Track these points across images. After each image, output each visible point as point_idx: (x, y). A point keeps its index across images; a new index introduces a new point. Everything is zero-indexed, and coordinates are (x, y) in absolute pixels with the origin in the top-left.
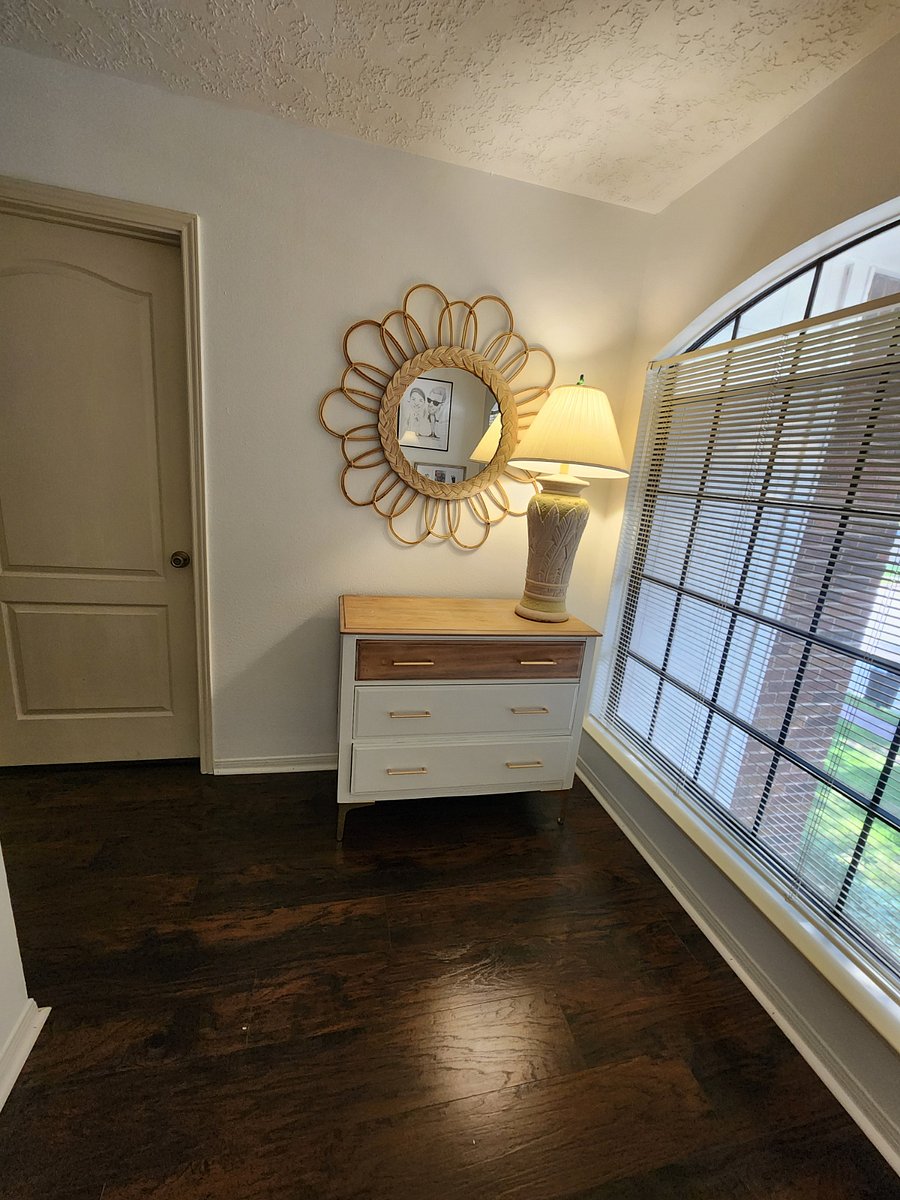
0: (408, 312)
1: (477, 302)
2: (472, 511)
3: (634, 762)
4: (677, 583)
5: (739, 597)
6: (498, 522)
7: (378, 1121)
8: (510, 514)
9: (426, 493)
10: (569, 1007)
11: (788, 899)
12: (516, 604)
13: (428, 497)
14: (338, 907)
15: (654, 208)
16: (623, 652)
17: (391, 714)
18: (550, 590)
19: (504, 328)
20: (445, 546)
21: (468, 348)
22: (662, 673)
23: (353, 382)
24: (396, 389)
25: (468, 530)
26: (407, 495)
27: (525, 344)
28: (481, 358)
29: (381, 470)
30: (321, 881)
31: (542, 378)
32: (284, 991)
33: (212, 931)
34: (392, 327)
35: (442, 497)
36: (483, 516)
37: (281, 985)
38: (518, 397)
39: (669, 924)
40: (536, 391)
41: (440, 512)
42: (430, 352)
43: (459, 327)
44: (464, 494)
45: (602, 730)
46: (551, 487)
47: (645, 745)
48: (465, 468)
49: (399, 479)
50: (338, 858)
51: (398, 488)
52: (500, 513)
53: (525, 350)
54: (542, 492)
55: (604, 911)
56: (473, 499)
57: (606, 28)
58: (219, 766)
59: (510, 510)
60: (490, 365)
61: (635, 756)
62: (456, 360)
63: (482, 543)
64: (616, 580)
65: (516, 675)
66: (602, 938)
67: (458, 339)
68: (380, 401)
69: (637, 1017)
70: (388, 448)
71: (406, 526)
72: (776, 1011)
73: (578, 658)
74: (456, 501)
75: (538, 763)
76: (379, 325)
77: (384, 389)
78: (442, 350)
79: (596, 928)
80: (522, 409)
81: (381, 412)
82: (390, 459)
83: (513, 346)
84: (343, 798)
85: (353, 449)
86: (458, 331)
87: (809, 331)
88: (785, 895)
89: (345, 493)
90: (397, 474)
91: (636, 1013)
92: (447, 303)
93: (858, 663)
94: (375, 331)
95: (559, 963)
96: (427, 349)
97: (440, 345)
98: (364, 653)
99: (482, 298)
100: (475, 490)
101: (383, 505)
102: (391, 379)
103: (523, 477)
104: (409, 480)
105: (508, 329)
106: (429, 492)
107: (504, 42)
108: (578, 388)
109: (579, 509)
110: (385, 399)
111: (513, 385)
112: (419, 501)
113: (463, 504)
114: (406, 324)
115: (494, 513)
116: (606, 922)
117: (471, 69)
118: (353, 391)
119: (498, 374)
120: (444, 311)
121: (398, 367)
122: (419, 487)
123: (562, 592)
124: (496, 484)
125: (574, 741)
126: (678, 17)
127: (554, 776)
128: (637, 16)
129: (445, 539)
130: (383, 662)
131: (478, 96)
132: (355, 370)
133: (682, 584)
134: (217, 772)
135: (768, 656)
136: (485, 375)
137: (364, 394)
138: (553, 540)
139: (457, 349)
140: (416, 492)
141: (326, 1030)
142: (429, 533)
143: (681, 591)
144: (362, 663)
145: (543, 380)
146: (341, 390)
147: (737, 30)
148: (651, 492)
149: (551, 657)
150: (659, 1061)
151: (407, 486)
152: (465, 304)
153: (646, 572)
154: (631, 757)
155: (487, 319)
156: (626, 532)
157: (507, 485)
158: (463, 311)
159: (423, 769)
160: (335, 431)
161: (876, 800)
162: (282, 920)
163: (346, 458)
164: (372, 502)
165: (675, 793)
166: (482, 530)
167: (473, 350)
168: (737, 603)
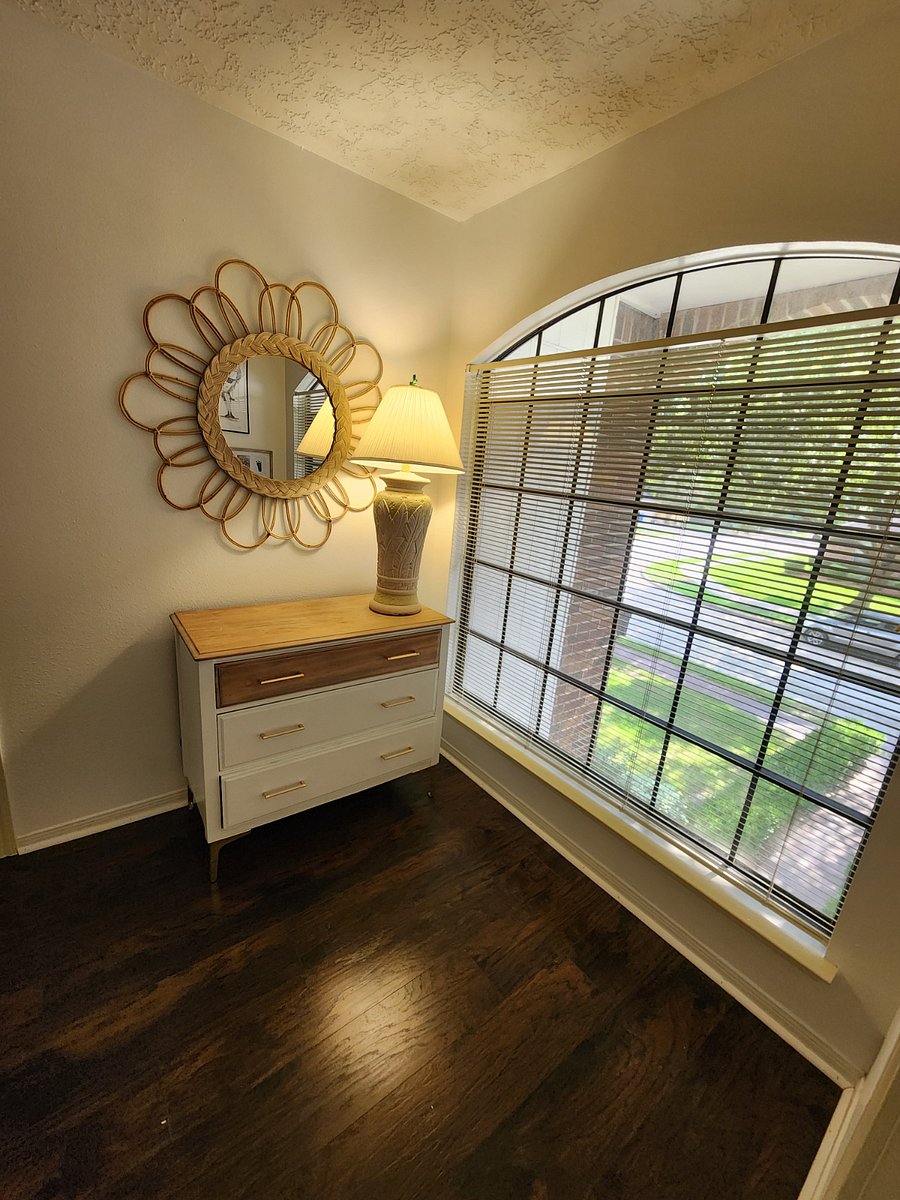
0: (222, 289)
1: (299, 287)
2: (313, 510)
3: (487, 728)
4: (508, 567)
5: (561, 577)
6: (338, 520)
7: (339, 1137)
8: (352, 510)
9: (262, 492)
10: (478, 956)
11: (622, 810)
12: (370, 599)
13: (263, 497)
14: (235, 951)
15: (459, 216)
16: (464, 630)
17: (262, 736)
18: (404, 585)
19: (329, 318)
20: (286, 547)
21: (293, 336)
22: (502, 646)
23: (159, 365)
24: (215, 377)
25: (309, 529)
26: (240, 495)
27: (351, 335)
28: (308, 348)
29: (204, 470)
30: (205, 933)
31: (370, 372)
32: (199, 1063)
33: (81, 1037)
34: (203, 304)
35: (280, 495)
36: (323, 514)
37: (194, 1058)
38: (349, 391)
39: (535, 856)
40: (365, 385)
41: (277, 513)
42: (252, 337)
43: (281, 312)
44: (303, 491)
45: (454, 704)
46: (394, 485)
47: (492, 711)
48: (271, 453)
49: (228, 477)
50: (216, 900)
51: (227, 489)
52: (341, 510)
53: (352, 342)
54: (387, 490)
55: (484, 863)
56: (312, 496)
57: (434, 44)
58: (24, 843)
59: (351, 506)
60: (318, 356)
61: (486, 721)
62: (281, 349)
63: (324, 543)
64: (453, 567)
65: (383, 671)
66: (489, 886)
67: (281, 324)
68: (197, 392)
69: (530, 940)
70: (212, 443)
71: (242, 529)
72: (620, 895)
73: (437, 646)
74: (295, 499)
75: (410, 748)
76: (188, 302)
77: (201, 377)
78: (266, 336)
79: (483, 880)
80: (354, 403)
81: (200, 402)
82: (216, 456)
83: (339, 337)
84: (213, 835)
85: (168, 445)
86: (281, 318)
87: (598, 358)
88: (618, 807)
89: (164, 497)
90: (226, 472)
91: (528, 938)
92: (266, 285)
93: (633, 616)
94: (183, 310)
95: (461, 922)
96: (247, 333)
97: (262, 331)
98: (224, 678)
99: (304, 284)
100: (314, 487)
101: (213, 507)
102: (208, 365)
103: (360, 472)
104: (241, 478)
105: (333, 320)
106: (265, 491)
107: (329, 21)
108: (411, 388)
109: (425, 505)
110: (203, 387)
111: (344, 377)
112: (253, 501)
113: (302, 502)
114: (221, 305)
115: (335, 510)
116: (488, 872)
117: (289, 35)
118: (161, 377)
119: (327, 366)
120: (263, 294)
121: (216, 352)
122: (252, 485)
123: (414, 584)
124: (335, 480)
125: (437, 721)
126: (498, 57)
127: (423, 757)
128: (462, 42)
129: (287, 541)
130: (248, 684)
131: (296, 65)
132: (162, 352)
133: (511, 567)
134: (22, 851)
135: (567, 615)
136: (314, 368)
137: (176, 381)
138: (403, 536)
139: (282, 337)
140: (250, 492)
141: (261, 1080)
142: (269, 534)
143: (511, 573)
144: (223, 689)
145: (371, 374)
146: (146, 374)
147: (544, 84)
148: (477, 486)
149: (413, 648)
150: (554, 968)
151: (238, 485)
152: (286, 288)
153: (476, 557)
154: (484, 723)
155: (310, 306)
156: (459, 522)
157: (346, 481)
158: (283, 295)
159: (301, 783)
160: (143, 423)
161: (671, 721)
162: (170, 990)
163: (161, 454)
164: (198, 505)
165: (526, 747)
166: (324, 528)
167: (299, 338)
168: (560, 582)
